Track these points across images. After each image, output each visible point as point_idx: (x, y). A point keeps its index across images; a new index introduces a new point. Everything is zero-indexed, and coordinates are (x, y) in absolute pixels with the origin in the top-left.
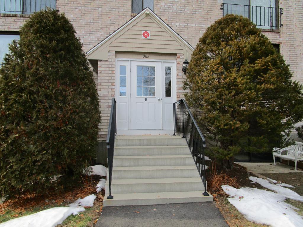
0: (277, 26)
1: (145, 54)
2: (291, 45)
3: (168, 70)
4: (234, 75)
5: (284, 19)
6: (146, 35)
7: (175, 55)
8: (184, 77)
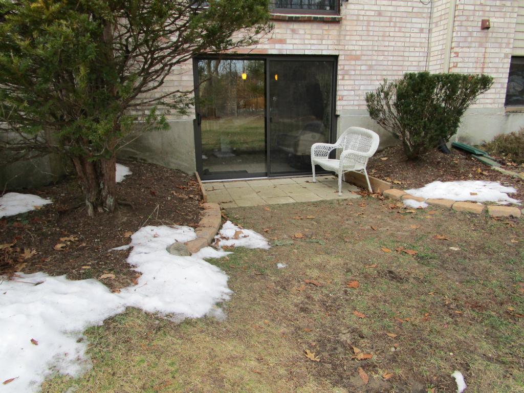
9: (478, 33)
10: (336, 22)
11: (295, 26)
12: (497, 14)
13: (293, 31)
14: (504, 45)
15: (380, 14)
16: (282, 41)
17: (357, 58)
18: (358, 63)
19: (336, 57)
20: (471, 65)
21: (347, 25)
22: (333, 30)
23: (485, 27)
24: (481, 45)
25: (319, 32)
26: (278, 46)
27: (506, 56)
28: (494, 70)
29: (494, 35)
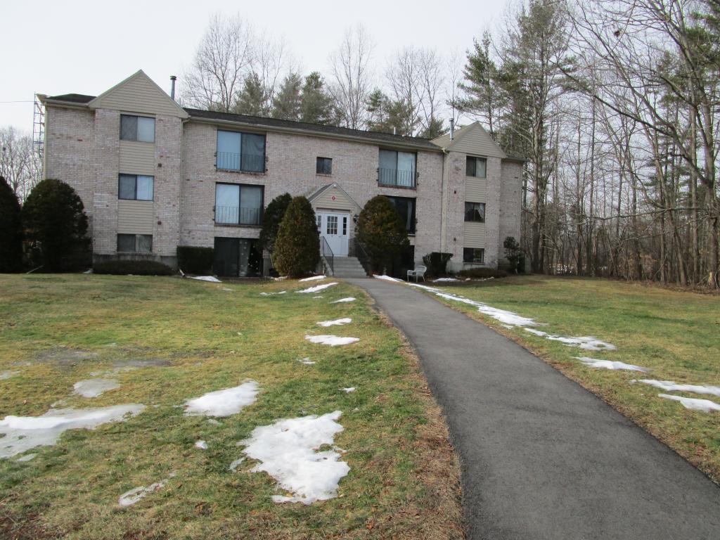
0: (415, 185)
1: (332, 210)
2: (424, 199)
3: (345, 220)
4: (379, 229)
5: (420, 180)
6: (334, 198)
7: (349, 211)
8: (355, 225)
9: (453, 241)
10: (414, 236)
12: (458, 236)
14: (461, 245)
17: (419, 246)
18: (420, 248)
19: (414, 246)
20: (452, 250)
21: (417, 237)
22: (413, 239)
23: (455, 240)
24: (454, 245)
27: (462, 248)
28: (459, 252)
29: (458, 242)
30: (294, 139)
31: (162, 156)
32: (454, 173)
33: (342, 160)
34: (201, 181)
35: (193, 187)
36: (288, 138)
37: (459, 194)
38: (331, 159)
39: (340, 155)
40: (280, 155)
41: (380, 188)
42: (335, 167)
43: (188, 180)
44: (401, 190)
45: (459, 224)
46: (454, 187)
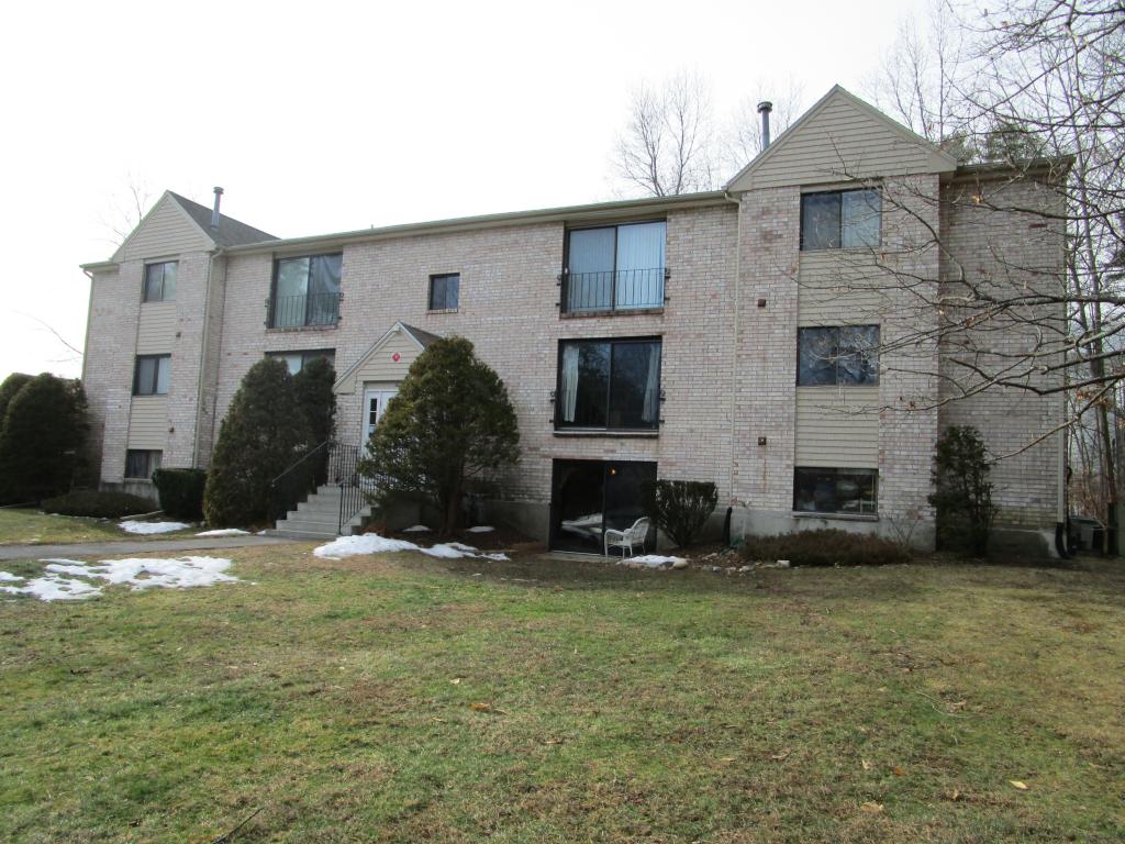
0: (664, 302)
1: (396, 383)
2: (683, 336)
6: (397, 357)
9: (755, 448)
10: (656, 437)
11: (624, 441)
12: (774, 432)
13: (622, 444)
14: (785, 458)
15: (692, 431)
16: (613, 451)
17: (672, 464)
18: (674, 468)
19: (656, 463)
20: (751, 473)
21: (664, 440)
22: (653, 444)
23: (763, 442)
24: (760, 457)
25: (641, 445)
26: (611, 455)
27: (788, 466)
28: (777, 479)
29: (773, 449)
30: (388, 248)
31: (182, 320)
32: (755, 250)
33: (480, 272)
34: (245, 354)
35: (235, 366)
36: (380, 249)
37: (777, 308)
38: (458, 274)
39: (476, 262)
40: (364, 285)
41: (566, 322)
42: (466, 290)
43: (229, 354)
44: (618, 321)
45: (778, 396)
46: (758, 291)
